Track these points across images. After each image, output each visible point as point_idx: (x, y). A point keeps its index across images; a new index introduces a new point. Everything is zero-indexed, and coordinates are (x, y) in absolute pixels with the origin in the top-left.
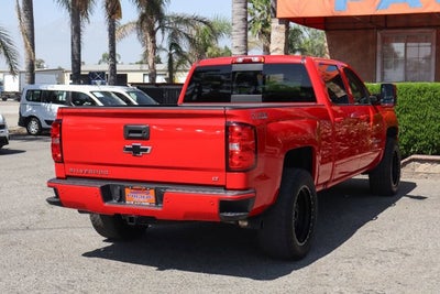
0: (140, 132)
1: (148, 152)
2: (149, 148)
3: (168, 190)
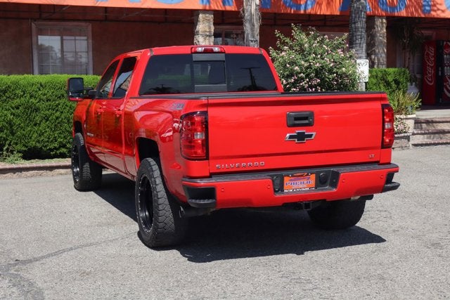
0: (306, 118)
1: (313, 137)
2: (314, 133)
3: (343, 172)
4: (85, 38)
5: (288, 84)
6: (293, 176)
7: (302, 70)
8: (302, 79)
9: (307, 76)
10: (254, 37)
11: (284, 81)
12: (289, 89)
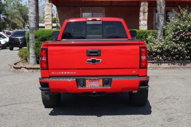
0: (96, 53)
1: (100, 62)
3: (114, 79)
4: (102, 14)
5: (175, 34)
6: (90, 79)
7: (181, 28)
8: (182, 32)
9: (184, 31)
10: (161, 12)
11: (173, 33)
12: (176, 37)
